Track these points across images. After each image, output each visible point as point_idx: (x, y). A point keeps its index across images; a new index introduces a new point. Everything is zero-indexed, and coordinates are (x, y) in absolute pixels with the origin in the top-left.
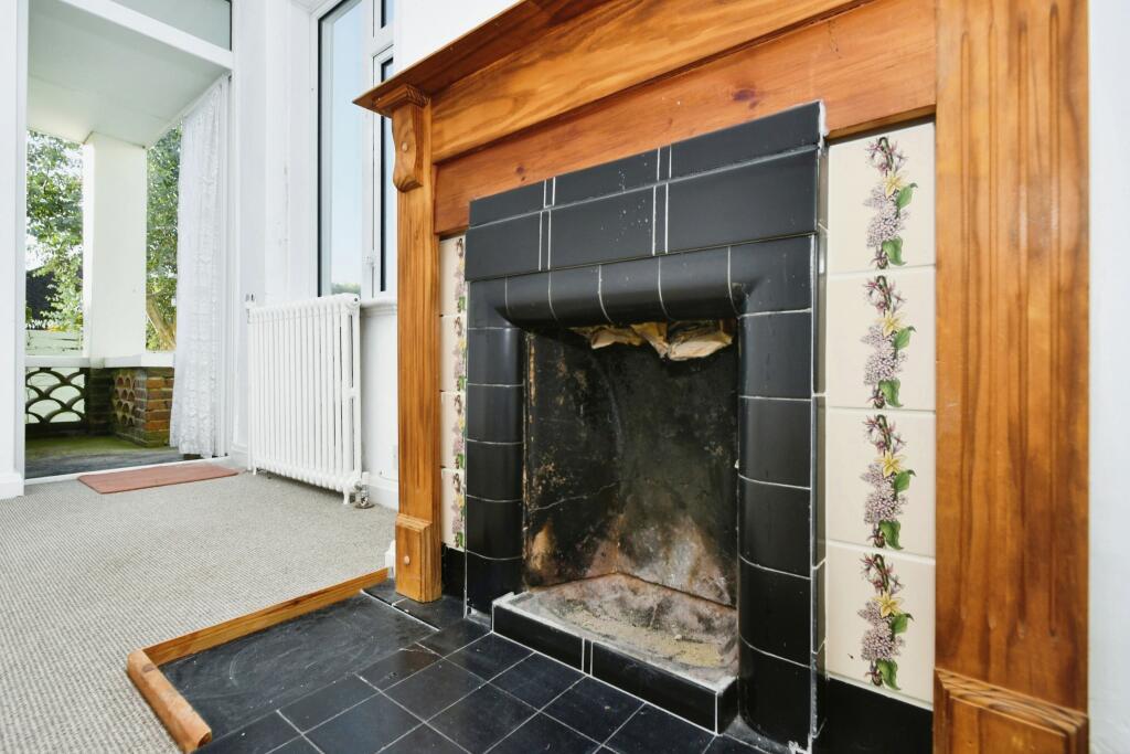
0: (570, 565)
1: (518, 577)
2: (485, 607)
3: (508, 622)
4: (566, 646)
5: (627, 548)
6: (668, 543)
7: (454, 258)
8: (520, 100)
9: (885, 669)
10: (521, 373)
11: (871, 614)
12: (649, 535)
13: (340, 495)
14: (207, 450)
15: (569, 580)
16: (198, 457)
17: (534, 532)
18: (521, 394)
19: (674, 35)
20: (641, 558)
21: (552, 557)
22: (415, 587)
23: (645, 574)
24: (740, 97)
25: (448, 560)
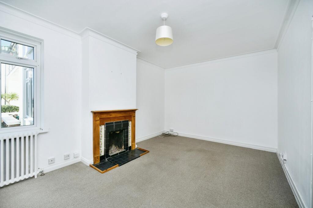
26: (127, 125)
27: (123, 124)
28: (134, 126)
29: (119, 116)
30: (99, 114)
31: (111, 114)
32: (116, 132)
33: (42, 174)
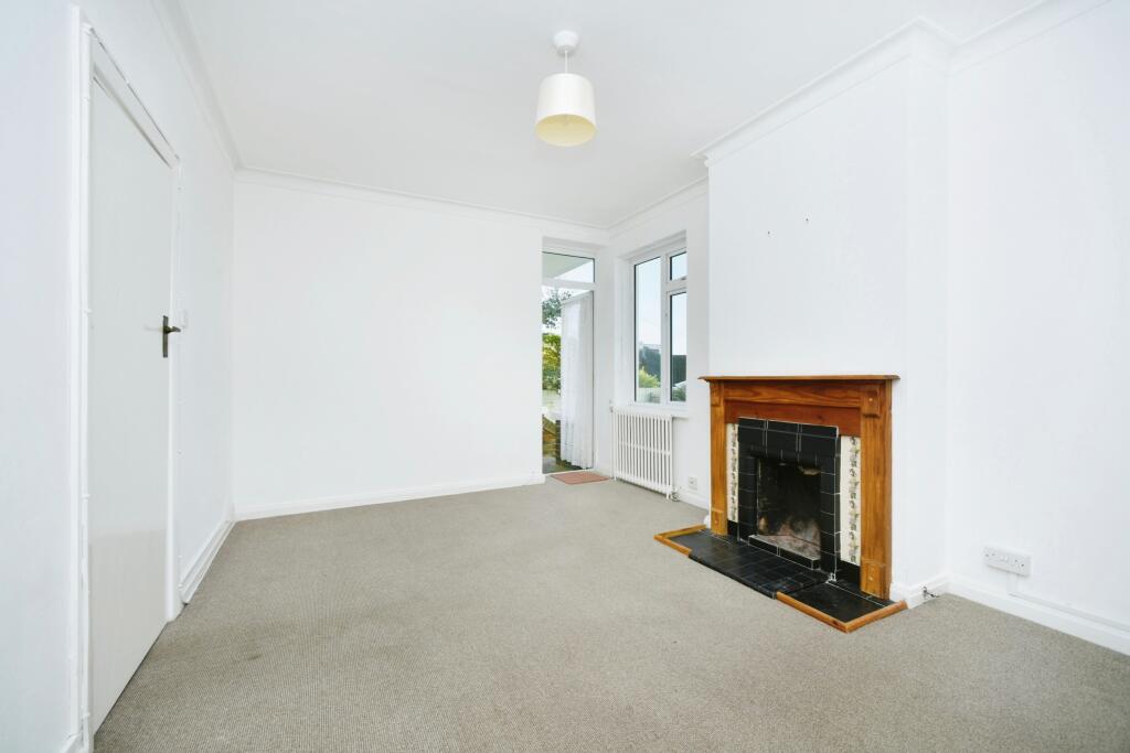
0: (772, 529)
1: (756, 531)
2: (746, 538)
3: (753, 541)
4: (773, 549)
5: (792, 527)
6: (806, 527)
7: (732, 431)
8: (757, 394)
9: (853, 558)
10: (756, 470)
11: (850, 545)
12: (800, 524)
13: (665, 495)
14: (583, 466)
15: (772, 534)
16: (579, 468)
17: (760, 518)
18: (756, 477)
19: (803, 396)
20: (797, 531)
21: (767, 526)
22: (721, 531)
23: (799, 536)
24: (820, 418)
25: (730, 524)
26: (832, 451)
27: (803, 437)
28: (878, 469)
29: (786, 401)
30: (722, 385)
31: (757, 390)
32: (801, 468)
33: (675, 498)
